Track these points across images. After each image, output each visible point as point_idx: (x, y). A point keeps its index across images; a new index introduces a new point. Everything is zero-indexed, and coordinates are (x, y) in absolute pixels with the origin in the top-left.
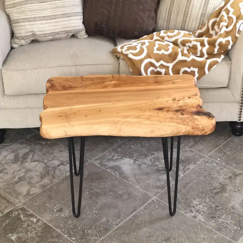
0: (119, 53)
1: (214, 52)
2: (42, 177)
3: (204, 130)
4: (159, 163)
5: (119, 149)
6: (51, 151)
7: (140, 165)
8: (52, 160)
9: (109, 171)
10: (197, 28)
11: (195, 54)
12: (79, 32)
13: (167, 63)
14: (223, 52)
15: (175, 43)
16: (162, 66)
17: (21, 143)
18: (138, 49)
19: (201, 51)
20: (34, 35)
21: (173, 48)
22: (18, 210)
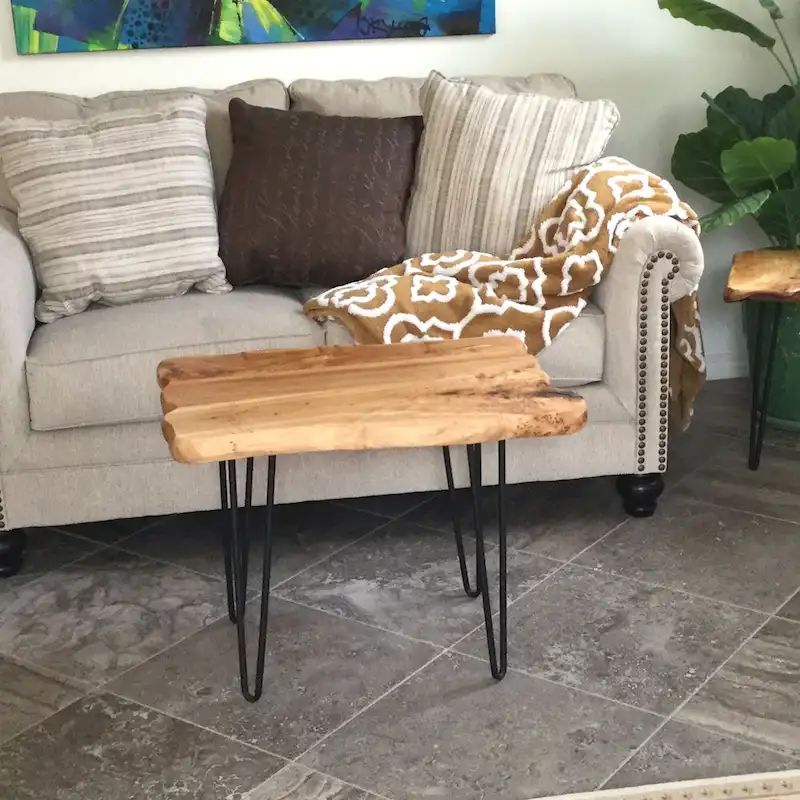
0: (323, 309)
1: (560, 290)
2: (143, 633)
3: (562, 421)
4: (445, 584)
5: (335, 565)
6: (156, 580)
7: (396, 592)
8: (161, 597)
9: (319, 609)
10: (510, 244)
11: (515, 297)
12: (210, 277)
13: (448, 322)
14: (581, 290)
15: (462, 277)
16: (435, 330)
17: (68, 571)
18: (372, 294)
19: (530, 290)
20: (97, 286)
21: (458, 288)
22: (93, 700)
